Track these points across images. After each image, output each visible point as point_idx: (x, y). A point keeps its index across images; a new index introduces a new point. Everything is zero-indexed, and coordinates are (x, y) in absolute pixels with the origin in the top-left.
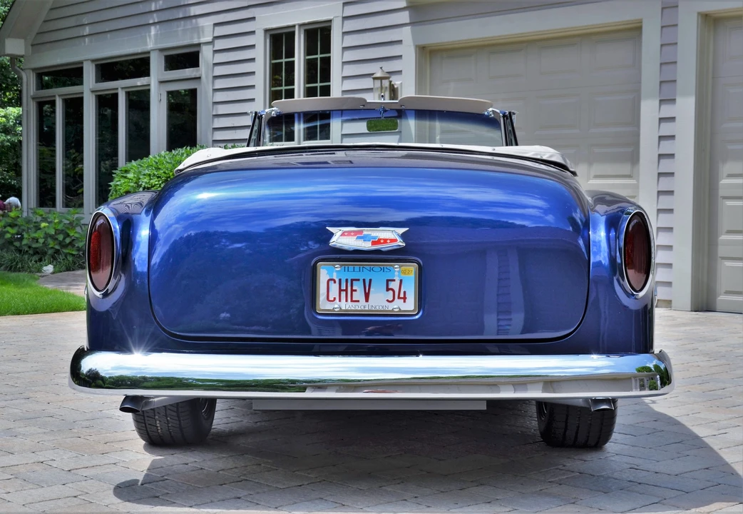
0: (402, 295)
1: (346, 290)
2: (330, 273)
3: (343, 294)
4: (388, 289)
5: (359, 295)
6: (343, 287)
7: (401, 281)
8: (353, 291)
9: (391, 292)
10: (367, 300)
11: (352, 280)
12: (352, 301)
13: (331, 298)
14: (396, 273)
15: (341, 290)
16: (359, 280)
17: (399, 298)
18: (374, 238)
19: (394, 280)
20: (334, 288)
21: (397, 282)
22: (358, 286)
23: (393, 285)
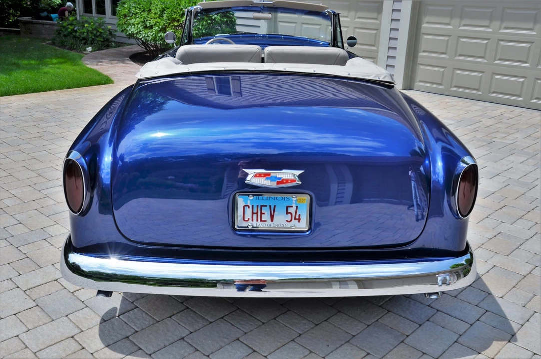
0: (297, 217)
1: (257, 213)
2: (245, 201)
3: (255, 216)
4: (287, 213)
5: (267, 216)
6: (255, 211)
7: (297, 207)
8: (262, 213)
9: (289, 215)
10: (272, 220)
11: (261, 206)
12: (261, 221)
13: (246, 219)
14: (294, 202)
15: (253, 213)
16: (266, 206)
17: (295, 219)
19: (292, 207)
20: (249, 212)
21: (294, 208)
22: (266, 211)
23: (291, 210)
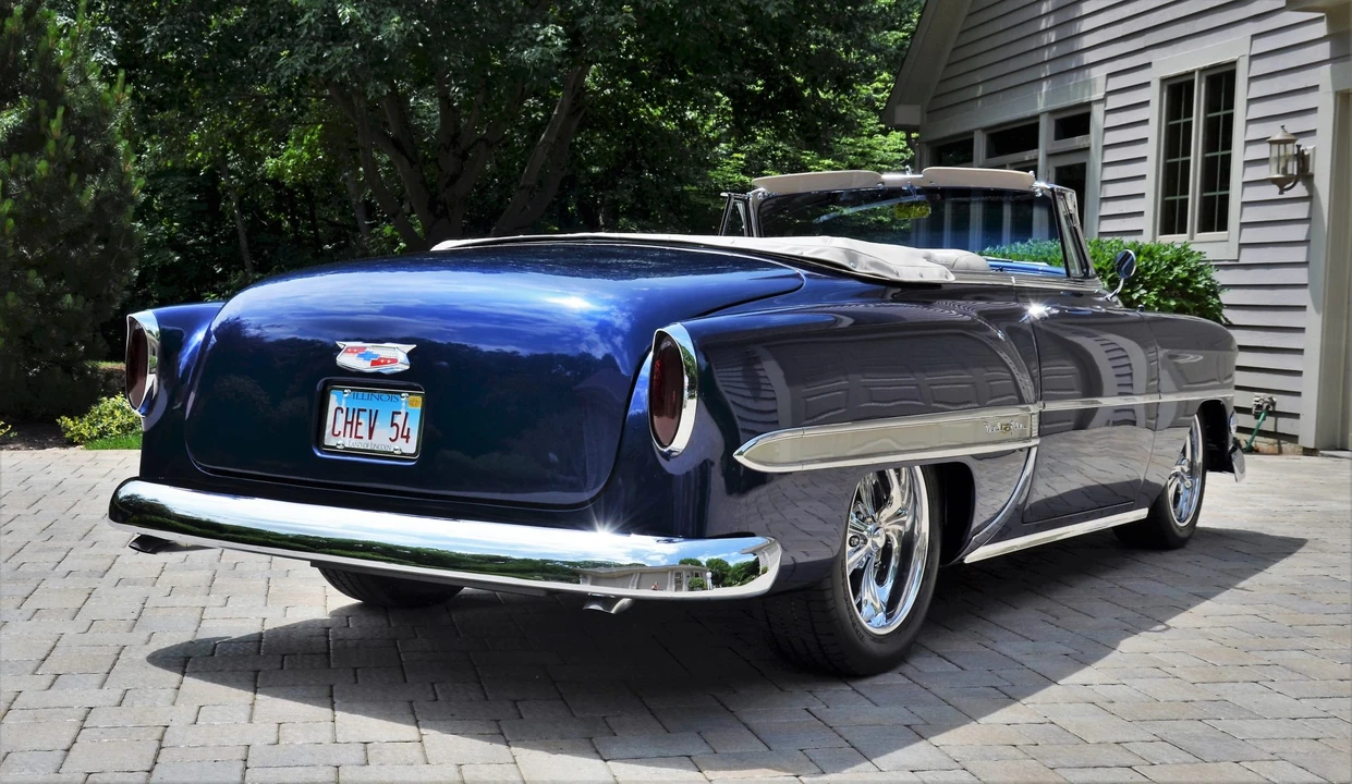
0: (405, 434)
1: (352, 423)
2: (339, 401)
3: (349, 426)
4: (393, 424)
5: (363, 430)
6: (349, 420)
7: (407, 414)
8: (358, 423)
9: (395, 427)
10: (370, 438)
11: (359, 410)
12: (356, 437)
13: (336, 433)
14: (404, 404)
15: (347, 422)
16: (365, 410)
17: (402, 436)
18: (376, 356)
19: (400, 413)
20: (341, 417)
21: (403, 415)
22: (364, 419)
23: (399, 420)
